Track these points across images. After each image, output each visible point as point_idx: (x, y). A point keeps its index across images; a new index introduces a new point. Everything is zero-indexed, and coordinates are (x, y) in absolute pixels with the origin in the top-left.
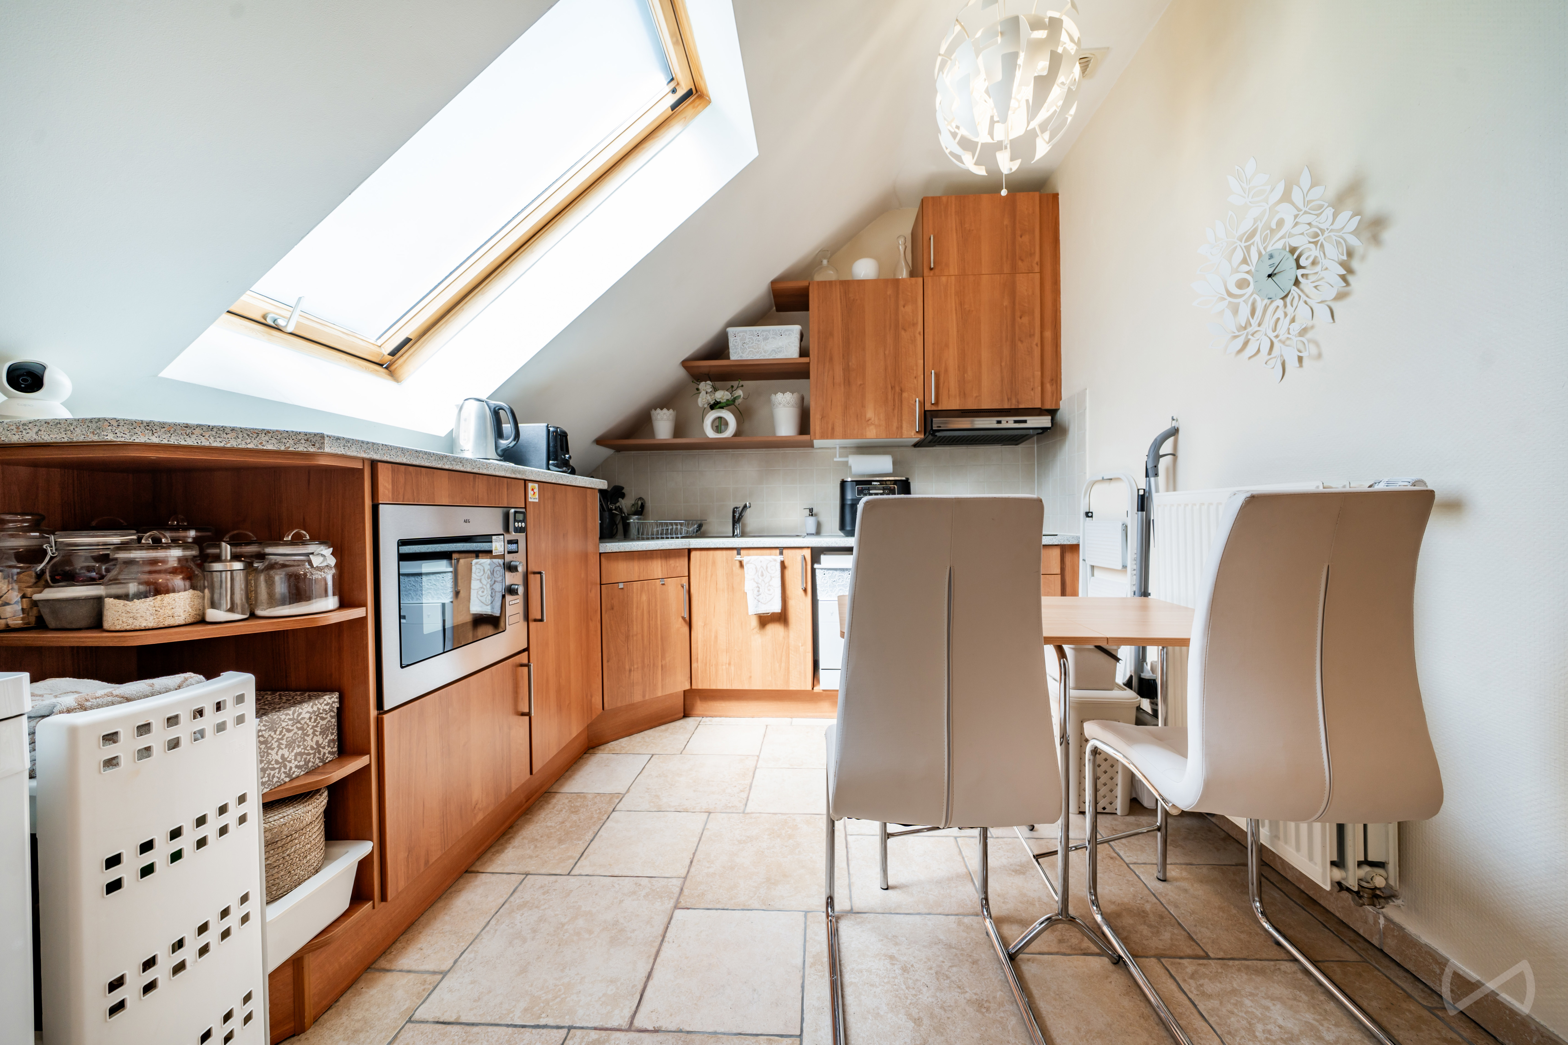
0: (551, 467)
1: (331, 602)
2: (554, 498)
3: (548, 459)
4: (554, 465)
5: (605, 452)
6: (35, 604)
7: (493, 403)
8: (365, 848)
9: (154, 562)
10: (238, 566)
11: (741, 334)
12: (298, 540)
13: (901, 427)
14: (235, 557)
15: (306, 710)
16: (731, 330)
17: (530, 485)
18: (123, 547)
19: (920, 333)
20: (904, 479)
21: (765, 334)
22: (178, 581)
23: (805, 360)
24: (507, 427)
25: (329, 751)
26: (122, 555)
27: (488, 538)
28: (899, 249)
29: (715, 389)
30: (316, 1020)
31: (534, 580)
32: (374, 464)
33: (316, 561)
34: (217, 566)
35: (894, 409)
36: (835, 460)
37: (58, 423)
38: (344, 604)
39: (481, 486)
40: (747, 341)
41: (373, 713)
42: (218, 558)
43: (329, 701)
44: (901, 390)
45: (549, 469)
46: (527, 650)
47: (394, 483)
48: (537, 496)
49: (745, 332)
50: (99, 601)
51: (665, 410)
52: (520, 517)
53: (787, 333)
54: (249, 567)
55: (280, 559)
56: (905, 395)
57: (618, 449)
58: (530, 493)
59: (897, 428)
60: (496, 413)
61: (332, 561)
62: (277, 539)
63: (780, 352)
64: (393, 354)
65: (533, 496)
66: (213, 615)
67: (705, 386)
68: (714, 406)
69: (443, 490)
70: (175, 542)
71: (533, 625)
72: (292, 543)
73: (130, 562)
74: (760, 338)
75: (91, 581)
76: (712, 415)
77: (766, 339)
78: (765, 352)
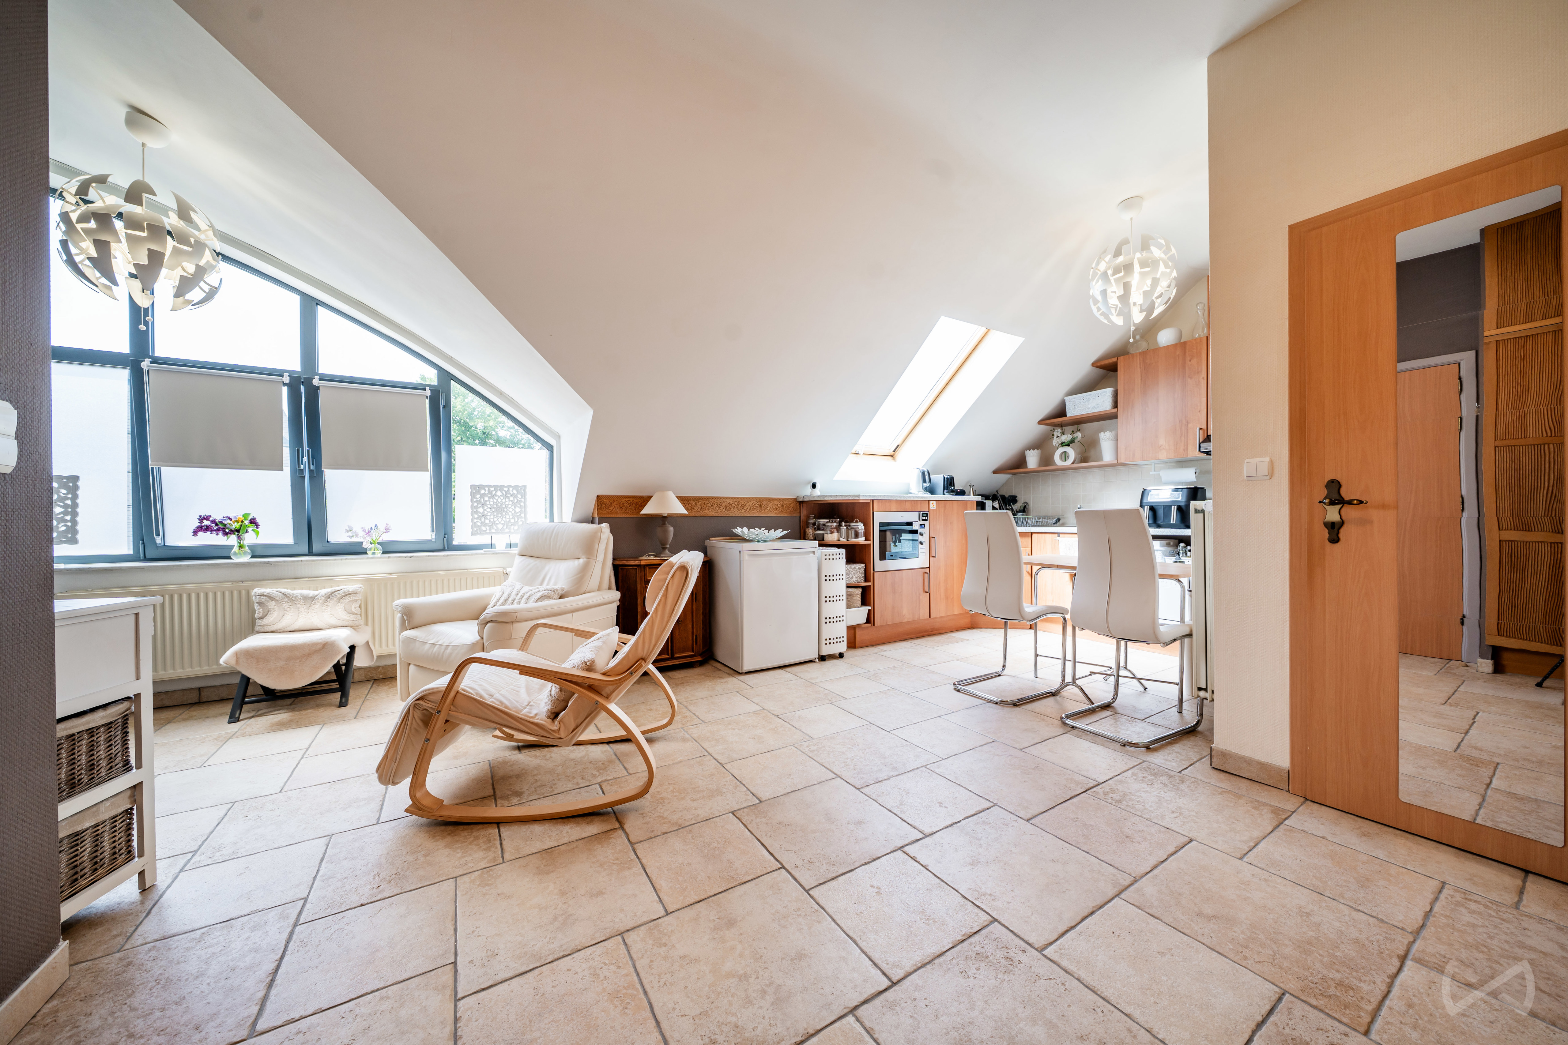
0: (945, 493)
1: (863, 539)
2: (945, 507)
3: (944, 490)
4: (947, 492)
5: (1003, 478)
6: (815, 534)
7: (921, 469)
8: (870, 608)
9: (832, 526)
10: (845, 528)
11: (1073, 400)
12: (857, 522)
13: (1187, 449)
14: (845, 526)
15: (857, 566)
16: (1067, 399)
17: (931, 502)
18: (827, 522)
19: (1203, 378)
20: (1193, 487)
21: (1088, 397)
22: (835, 531)
23: (1115, 410)
24: (927, 477)
25: (863, 579)
26: (827, 524)
27: (910, 524)
28: (1197, 312)
29: (1063, 433)
30: (858, 648)
31: (933, 540)
32: (873, 500)
33: (860, 527)
34: (842, 527)
35: (1181, 437)
36: (1151, 473)
37: (818, 496)
38: (866, 540)
39: (908, 505)
40: (1077, 403)
41: (872, 571)
42: (842, 526)
43: (863, 566)
44: (1187, 422)
45: (944, 494)
46: (929, 567)
47: (878, 506)
48: (935, 506)
49: (1075, 398)
50: (823, 534)
51: (1032, 451)
52: (925, 515)
53: (1103, 394)
54: (847, 528)
55: (853, 527)
56: (1190, 425)
57: (1014, 474)
58: (931, 505)
59: (1184, 450)
60: (923, 474)
61: (863, 527)
62: (852, 522)
63: (1098, 407)
64: (894, 451)
65: (933, 506)
66: (841, 539)
67: (1057, 432)
68: (1063, 444)
69: (894, 506)
70: (835, 522)
71: (931, 558)
72: (855, 522)
73: (828, 526)
74: (1085, 400)
75: (823, 530)
76: (1061, 450)
77: (1088, 400)
78: (1088, 409)
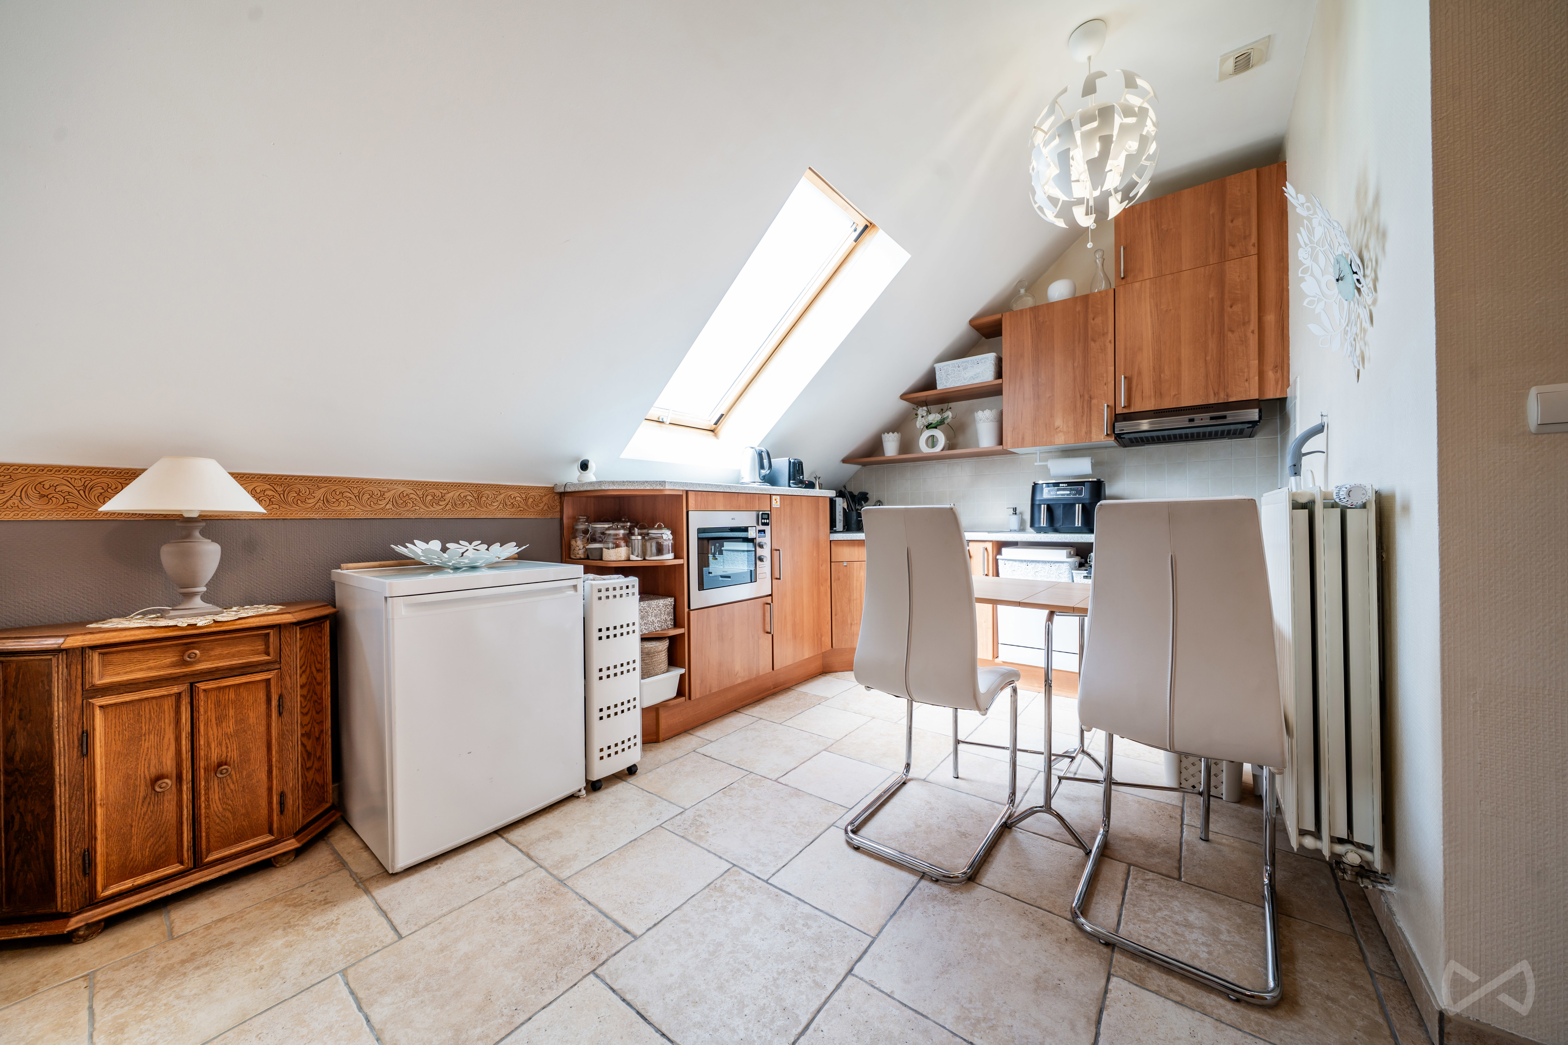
0: (792, 485)
1: (671, 556)
2: (792, 504)
3: (789, 480)
4: (793, 483)
5: (853, 468)
6: (587, 549)
7: (757, 448)
8: (682, 671)
9: (616, 535)
10: (640, 537)
11: (945, 368)
12: (660, 528)
13: (1090, 432)
14: (640, 534)
15: (661, 602)
16: (937, 366)
17: (774, 497)
18: (608, 529)
19: (1110, 342)
20: (1095, 480)
21: (964, 364)
22: (622, 543)
23: (999, 381)
24: (766, 462)
25: (670, 623)
26: (608, 532)
27: (746, 529)
28: (1096, 262)
29: (929, 412)
30: (664, 740)
31: (776, 553)
32: (687, 492)
33: (665, 537)
34: (633, 537)
35: (1082, 416)
36: (1035, 464)
37: (591, 483)
38: (676, 558)
39: (742, 499)
40: (950, 372)
41: (686, 610)
42: (633, 534)
43: (670, 601)
44: (1090, 398)
45: (790, 486)
46: (771, 595)
47: (696, 501)
48: (779, 503)
49: (949, 365)
50: (601, 549)
51: (891, 434)
52: (766, 516)
53: (983, 361)
54: (643, 538)
55: (654, 536)
56: (1094, 401)
57: (864, 465)
58: (774, 502)
59: (1086, 433)
60: (760, 455)
61: (671, 537)
62: (652, 527)
63: (977, 377)
64: (716, 424)
65: (776, 503)
66: (633, 557)
67: (922, 411)
68: (929, 426)
69: (720, 503)
70: (623, 528)
71: (774, 581)
72: (657, 529)
73: (609, 535)
74: (961, 368)
75: (600, 542)
76: (927, 433)
77: (965, 369)
78: (965, 379)
